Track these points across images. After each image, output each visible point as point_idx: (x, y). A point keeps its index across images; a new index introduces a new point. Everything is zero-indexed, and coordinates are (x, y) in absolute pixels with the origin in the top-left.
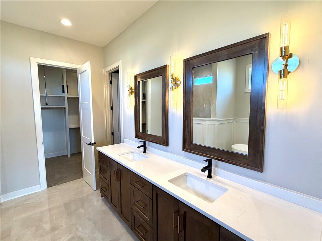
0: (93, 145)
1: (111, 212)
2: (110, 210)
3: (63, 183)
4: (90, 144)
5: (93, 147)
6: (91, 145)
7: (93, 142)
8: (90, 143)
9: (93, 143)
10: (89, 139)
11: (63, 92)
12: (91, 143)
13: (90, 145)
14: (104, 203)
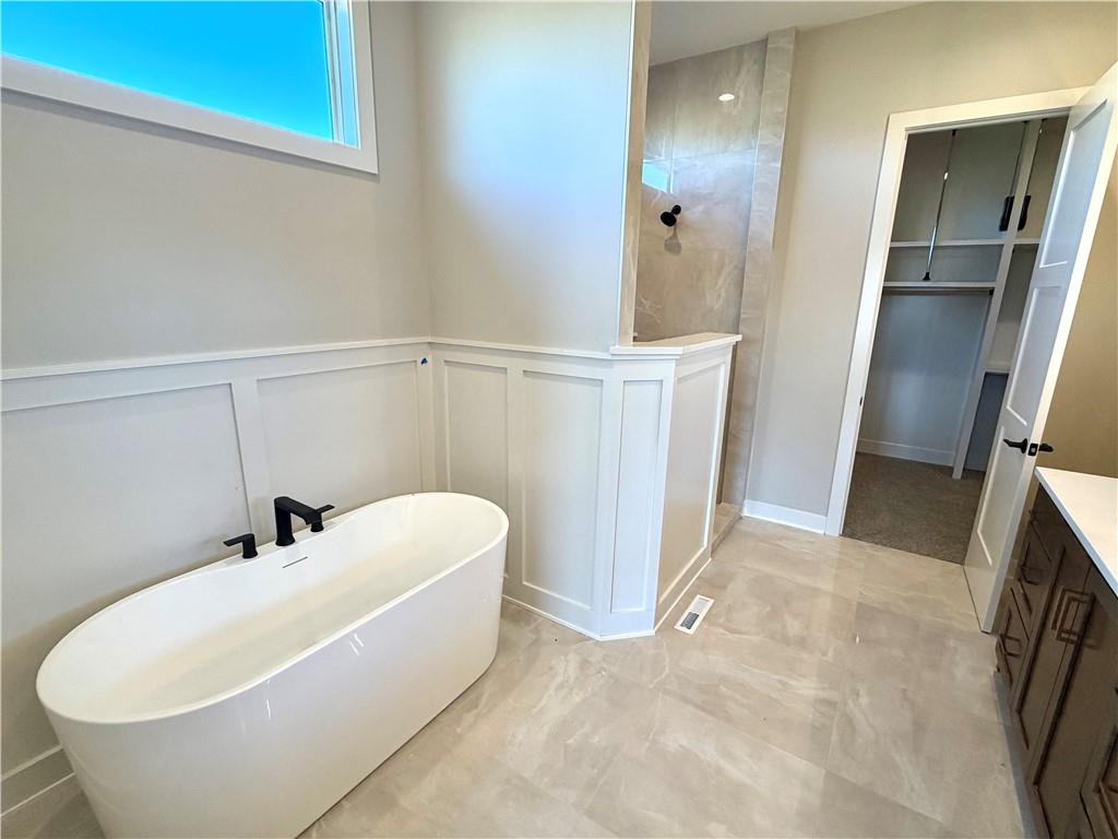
0: (1031, 454)
1: (1006, 749)
2: (1004, 737)
3: (891, 547)
4: (1022, 446)
5: (1030, 460)
6: (1023, 451)
7: (1039, 443)
8: (1021, 441)
9: (1034, 446)
10: (1025, 423)
11: (1004, 226)
12: (1025, 441)
13: (1019, 450)
14: (995, 696)
